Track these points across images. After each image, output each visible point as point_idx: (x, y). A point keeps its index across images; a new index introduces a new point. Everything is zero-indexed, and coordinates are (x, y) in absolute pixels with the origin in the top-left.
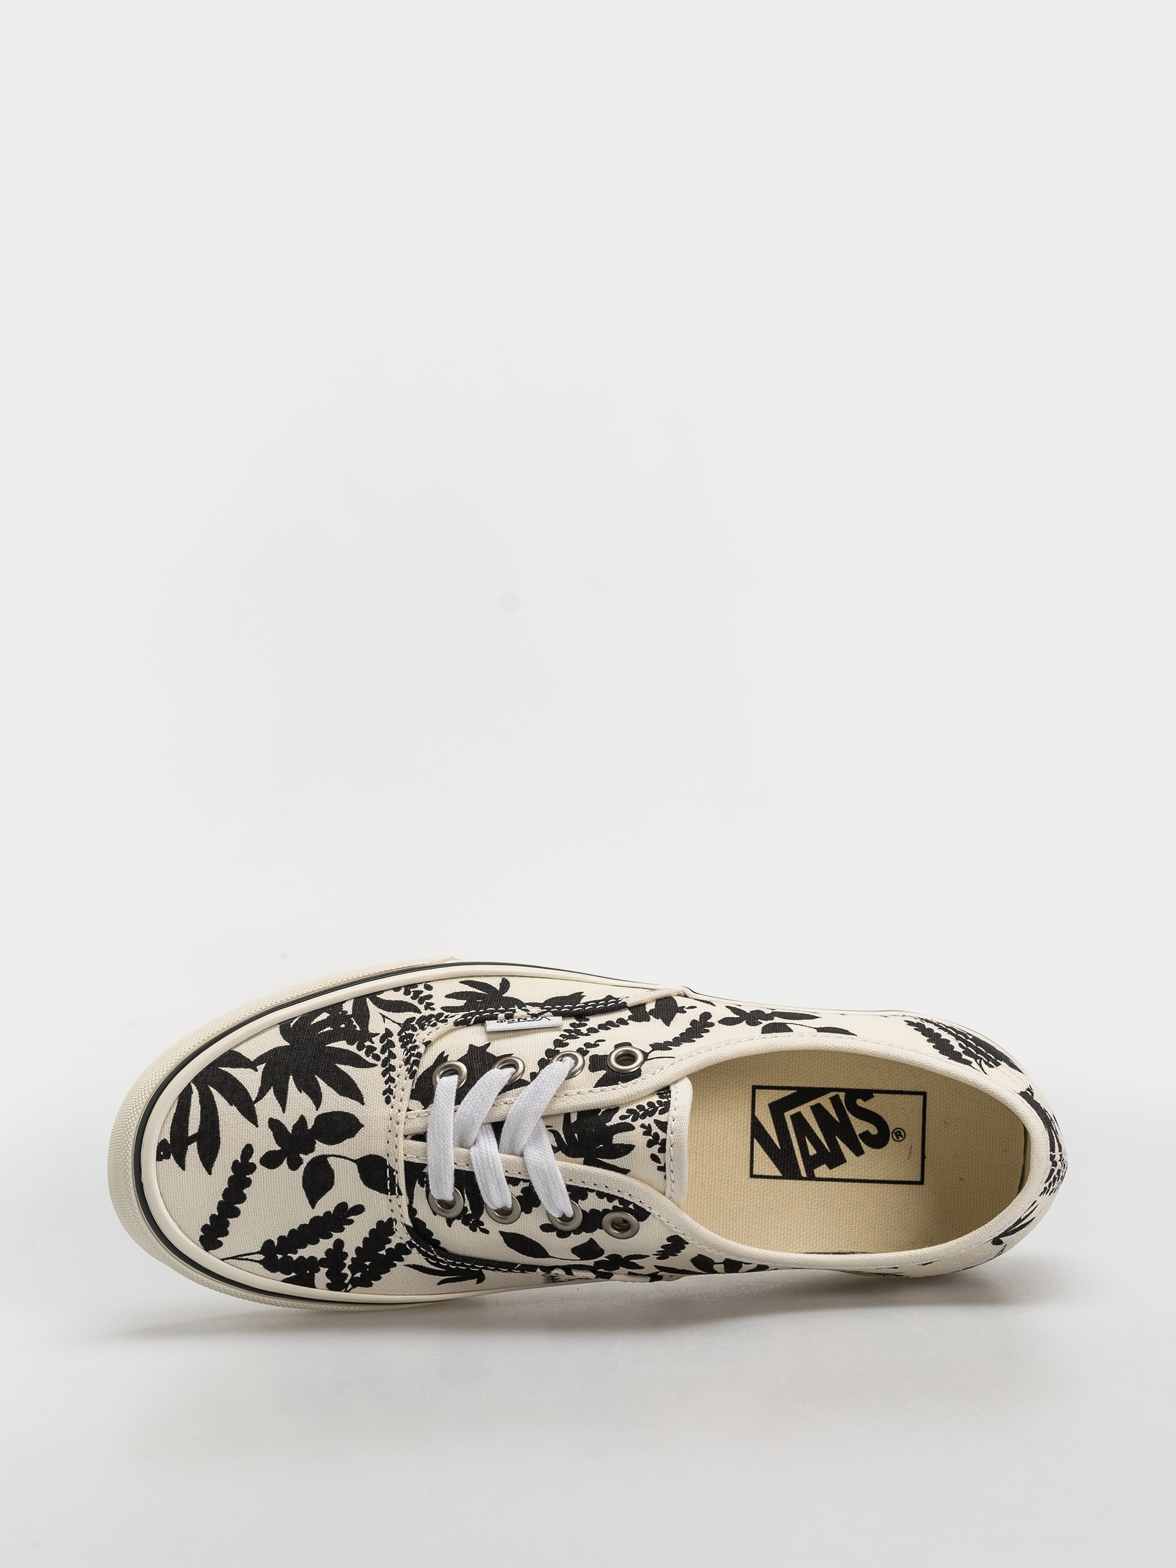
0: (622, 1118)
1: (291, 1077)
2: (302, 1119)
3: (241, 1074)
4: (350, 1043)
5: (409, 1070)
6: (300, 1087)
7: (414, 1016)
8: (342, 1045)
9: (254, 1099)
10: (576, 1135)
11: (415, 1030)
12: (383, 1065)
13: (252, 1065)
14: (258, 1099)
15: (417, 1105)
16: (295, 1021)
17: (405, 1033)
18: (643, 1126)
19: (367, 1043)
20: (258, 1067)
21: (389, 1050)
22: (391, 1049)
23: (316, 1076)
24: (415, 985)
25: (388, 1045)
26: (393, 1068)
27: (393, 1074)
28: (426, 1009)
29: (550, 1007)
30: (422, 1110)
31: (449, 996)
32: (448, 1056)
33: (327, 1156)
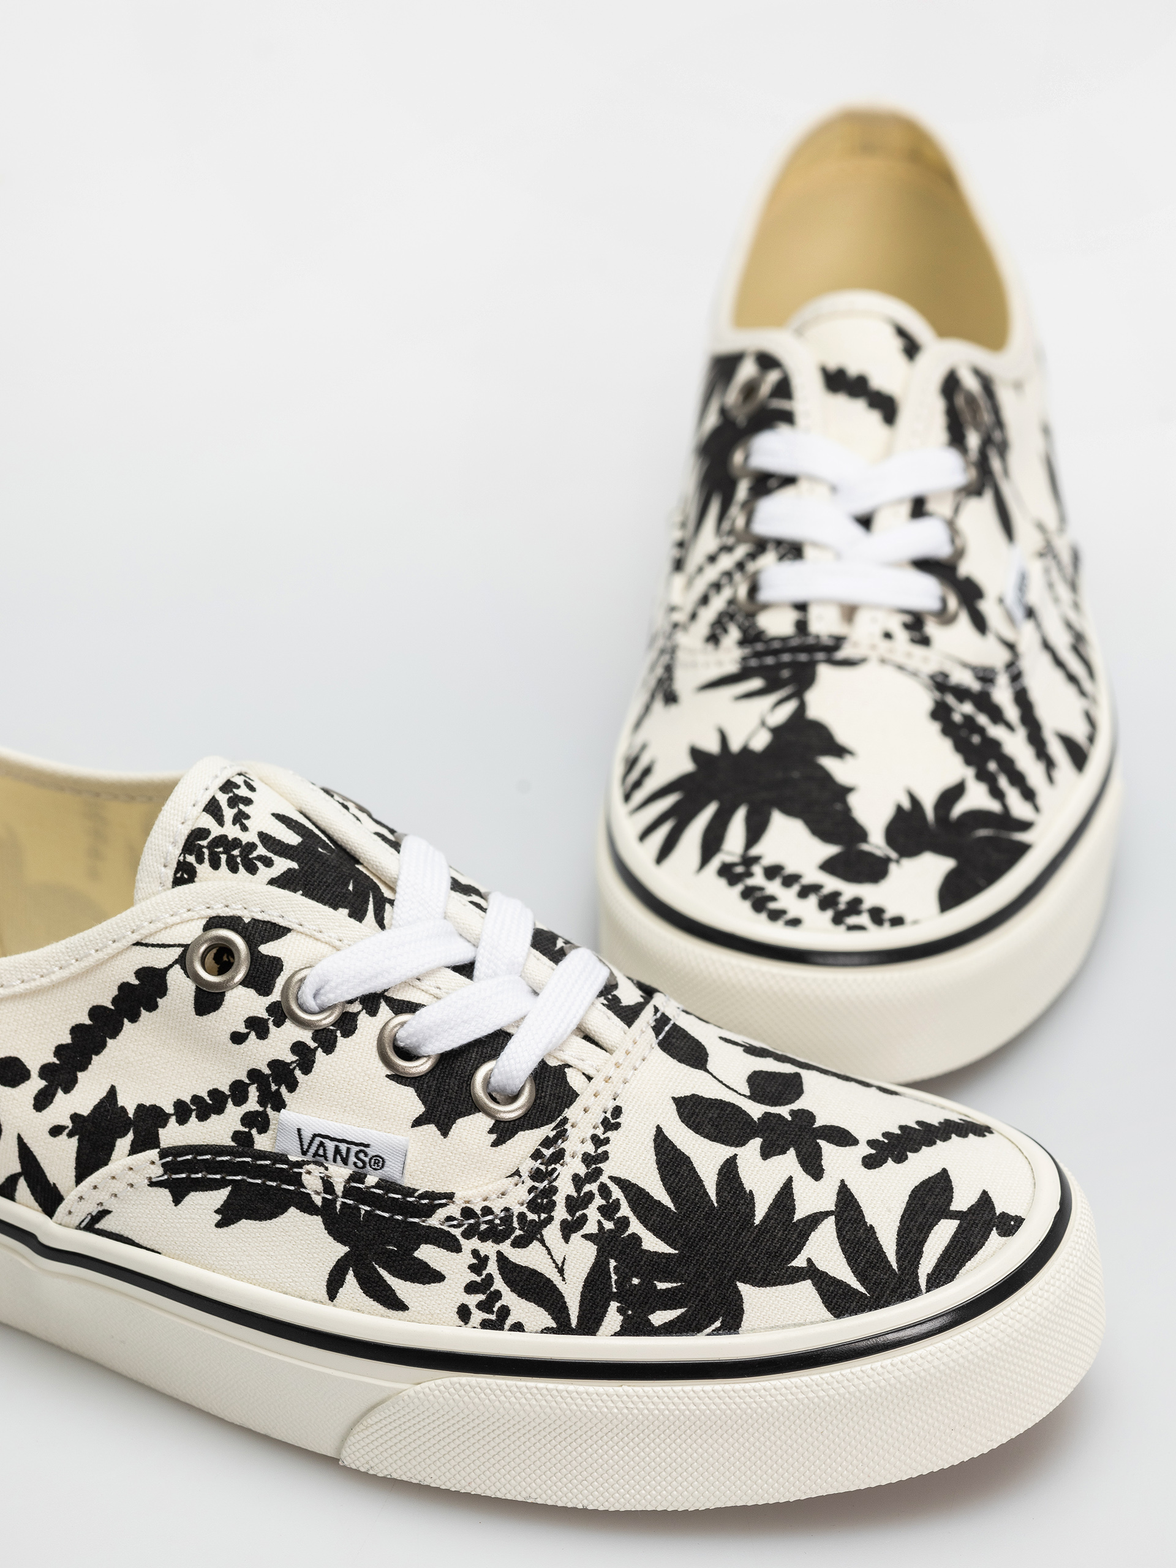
0: (268, 863)
1: (757, 1222)
2: (766, 1154)
3: (839, 1269)
4: (636, 1239)
5: (561, 1134)
6: (748, 1199)
7: (513, 1250)
8: (652, 1243)
9: (832, 1219)
10: (351, 888)
11: (522, 1216)
12: (599, 1172)
13: (812, 1272)
14: (827, 1214)
15: (574, 1079)
16: (713, 1327)
17: (539, 1217)
18: (244, 828)
19: (609, 1225)
20: (804, 1264)
21: (579, 1194)
22: (575, 1195)
23: (716, 1205)
24: (485, 1325)
25: (575, 1204)
26: (587, 1159)
27: (590, 1148)
28: (487, 1258)
29: (285, 1186)
30: (569, 1066)
31: (436, 1277)
32: (491, 1132)
33: (749, 1097)
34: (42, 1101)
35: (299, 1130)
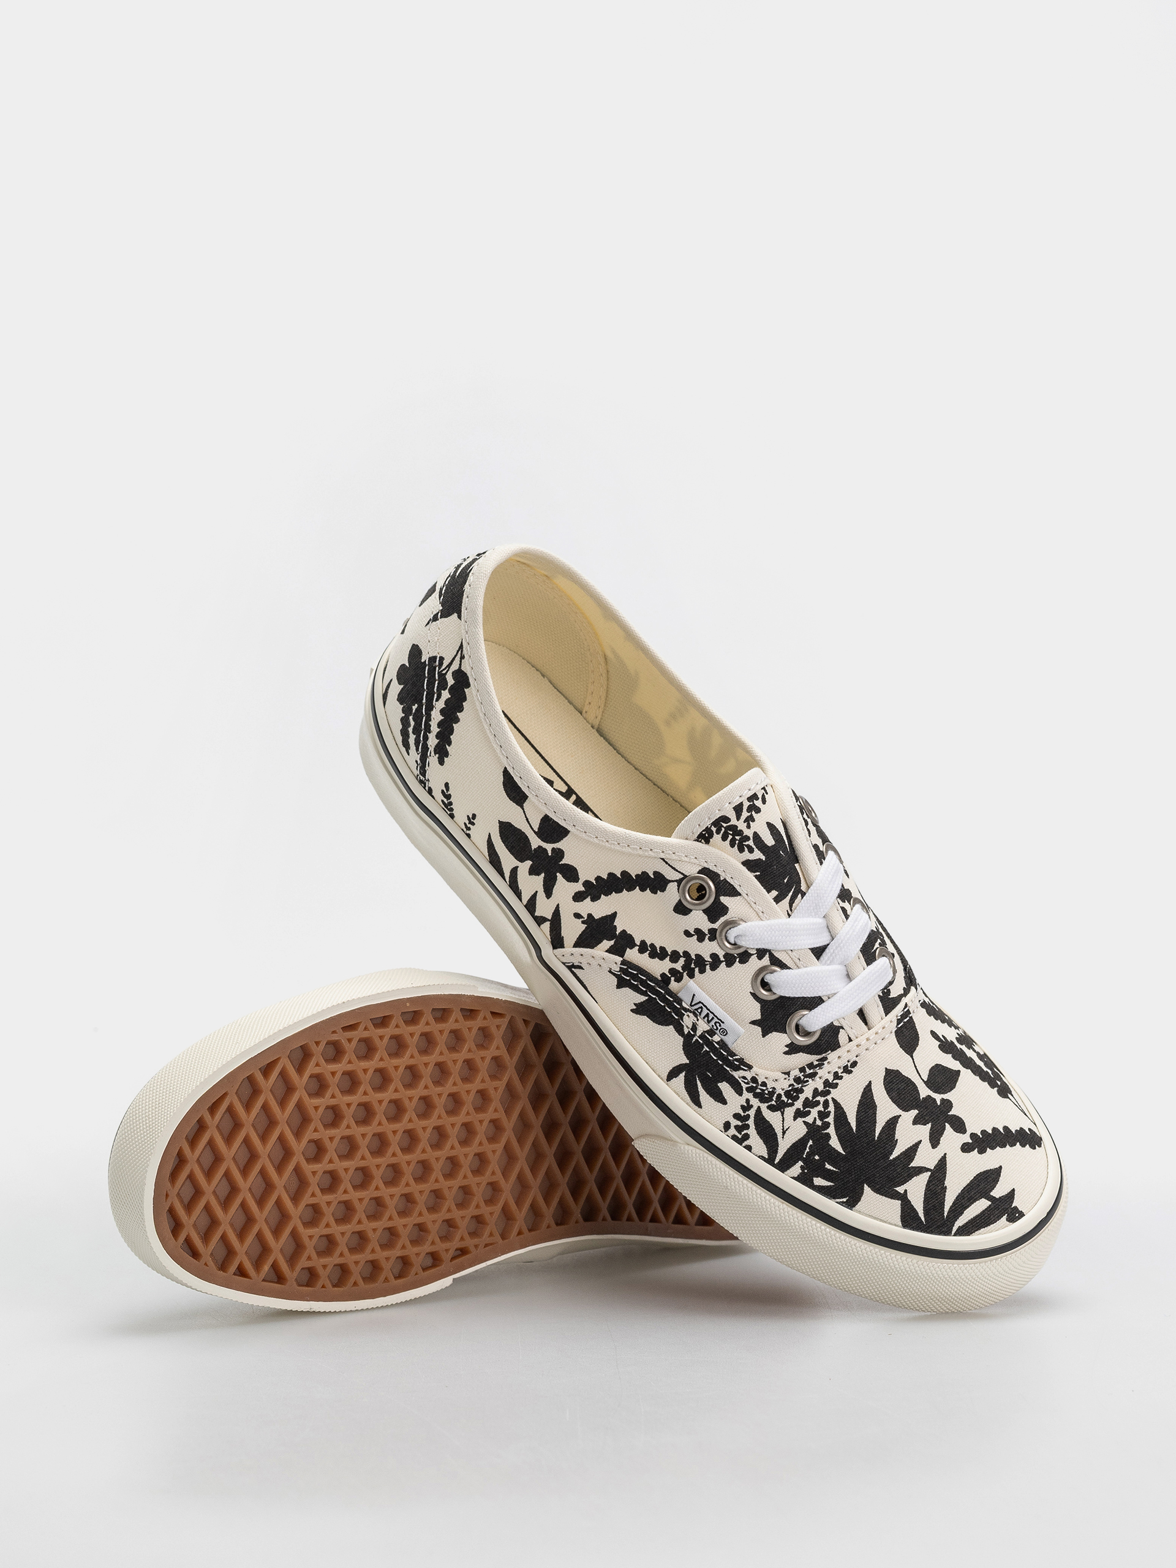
0: (751, 851)
1: (891, 1158)
2: (915, 1122)
3: (918, 1204)
4: (828, 1136)
5: (820, 1066)
6: (893, 1143)
7: (767, 1110)
8: (835, 1143)
9: (929, 1173)
10: (785, 881)
11: (779, 1096)
12: (829, 1093)
13: (904, 1198)
14: (927, 1170)
15: (842, 1037)
16: (841, 1200)
17: (788, 1101)
18: (749, 827)
19: (819, 1123)
20: (902, 1192)
21: (813, 1099)
22: (811, 1099)
23: (876, 1139)
24: (734, 1138)
25: (808, 1103)
26: (826, 1083)
27: (831, 1078)
28: (752, 1106)
29: (673, 1014)
30: (843, 1028)
31: (723, 1101)
32: (787, 1046)
33: (925, 1082)
34: (578, 897)
35: (694, 995)
